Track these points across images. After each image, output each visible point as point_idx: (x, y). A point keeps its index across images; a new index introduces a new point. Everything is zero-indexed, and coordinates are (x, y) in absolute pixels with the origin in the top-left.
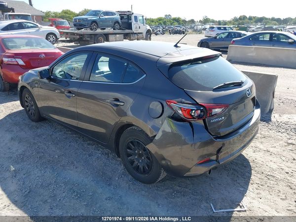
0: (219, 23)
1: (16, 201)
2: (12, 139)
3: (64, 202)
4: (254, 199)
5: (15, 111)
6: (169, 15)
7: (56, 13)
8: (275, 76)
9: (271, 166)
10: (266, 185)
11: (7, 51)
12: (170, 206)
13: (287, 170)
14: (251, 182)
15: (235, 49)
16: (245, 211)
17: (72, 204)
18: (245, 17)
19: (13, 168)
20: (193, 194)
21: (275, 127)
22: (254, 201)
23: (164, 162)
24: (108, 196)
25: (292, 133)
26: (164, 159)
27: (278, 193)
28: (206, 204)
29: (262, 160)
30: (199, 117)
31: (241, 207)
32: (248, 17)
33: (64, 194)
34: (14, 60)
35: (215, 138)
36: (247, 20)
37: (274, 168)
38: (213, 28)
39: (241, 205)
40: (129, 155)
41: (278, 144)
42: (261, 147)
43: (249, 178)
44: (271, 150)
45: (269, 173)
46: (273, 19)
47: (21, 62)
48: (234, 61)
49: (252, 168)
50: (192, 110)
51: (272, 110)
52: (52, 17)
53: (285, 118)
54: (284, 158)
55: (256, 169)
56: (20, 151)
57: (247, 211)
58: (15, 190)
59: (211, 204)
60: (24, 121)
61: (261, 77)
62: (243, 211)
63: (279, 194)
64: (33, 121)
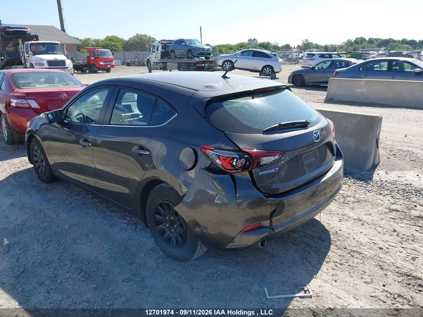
0: (326, 48)
1: (3, 283)
2: (12, 204)
3: (66, 284)
4: (326, 281)
5: (22, 169)
6: (254, 39)
7: (98, 40)
8: (378, 117)
9: (360, 240)
10: (347, 264)
11: (16, 90)
12: (208, 290)
13: (381, 244)
14: (327, 260)
15: (337, 84)
16: (311, 297)
17: (77, 288)
18: (362, 40)
19: (6, 242)
20: (242, 275)
21: (375, 188)
22: (325, 285)
23: (198, 229)
24: (127, 277)
25: (398, 196)
26: (197, 225)
27: (362, 274)
28: (257, 288)
29: (349, 231)
30: (244, 168)
31: (305, 292)
32: (367, 39)
33: (68, 275)
34: (24, 101)
35: (268, 197)
36: (365, 44)
37: (363, 242)
38: (314, 55)
39: (306, 289)
40: (159, 223)
41: (376, 211)
42: (351, 214)
43: (325, 254)
44: (364, 218)
45: (355, 249)
46: (404, 42)
47: (34, 105)
48: (337, 99)
49: (332, 242)
50: (233, 158)
51: (378, 165)
52: (93, 46)
53: (393, 176)
54: (380, 229)
55: (338, 243)
56: (19, 221)
57: (313, 298)
58: (5, 270)
59: (266, 289)
60: (32, 182)
61: (358, 118)
62: (308, 297)
63: (363, 276)
64: (43, 181)
